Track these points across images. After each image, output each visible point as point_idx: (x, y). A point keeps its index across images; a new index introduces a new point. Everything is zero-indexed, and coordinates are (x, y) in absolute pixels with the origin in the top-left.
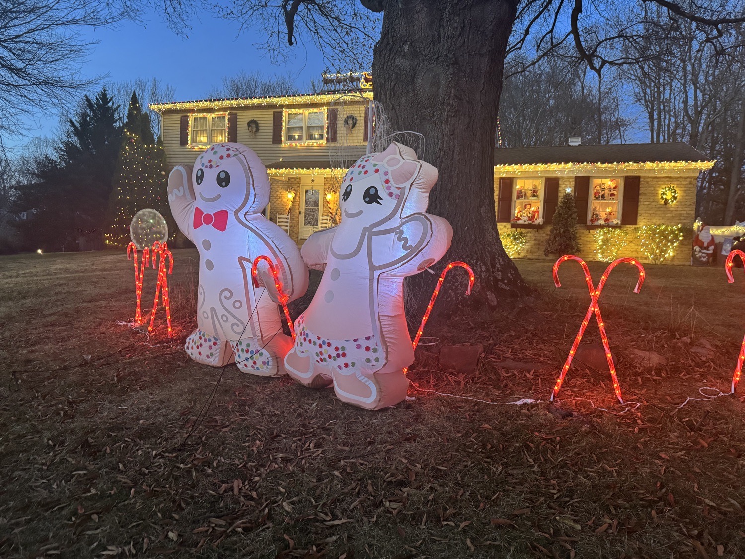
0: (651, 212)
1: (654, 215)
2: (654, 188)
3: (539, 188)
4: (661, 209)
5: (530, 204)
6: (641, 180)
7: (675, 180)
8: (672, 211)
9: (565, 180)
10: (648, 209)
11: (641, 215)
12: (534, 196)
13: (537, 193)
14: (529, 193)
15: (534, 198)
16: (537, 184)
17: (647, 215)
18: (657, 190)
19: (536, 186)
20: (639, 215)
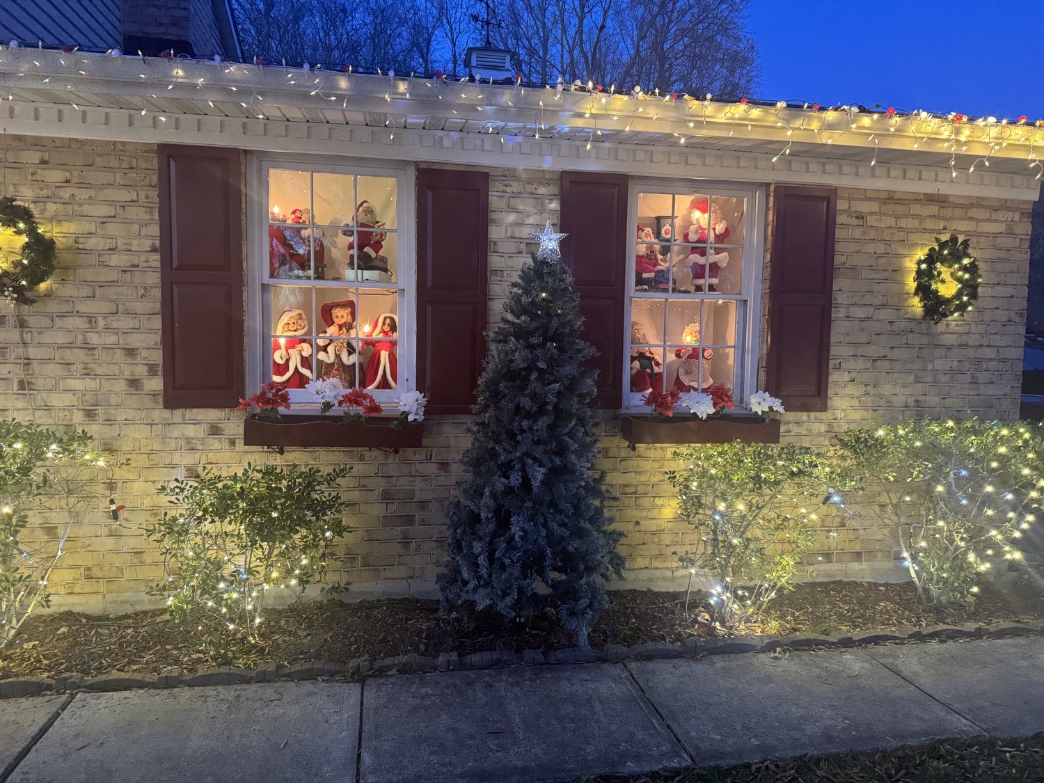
0: (873, 351)
1: (886, 364)
2: (888, 243)
3: (388, 219)
4: (913, 339)
5: (351, 305)
6: (841, 205)
7: (958, 212)
8: (949, 348)
9: (515, 187)
10: (863, 338)
11: (838, 367)
12: (366, 263)
13: (377, 246)
14: (340, 247)
15: (368, 274)
16: (376, 204)
17: (861, 364)
18: (900, 257)
19: (370, 211)
20: (832, 363)
